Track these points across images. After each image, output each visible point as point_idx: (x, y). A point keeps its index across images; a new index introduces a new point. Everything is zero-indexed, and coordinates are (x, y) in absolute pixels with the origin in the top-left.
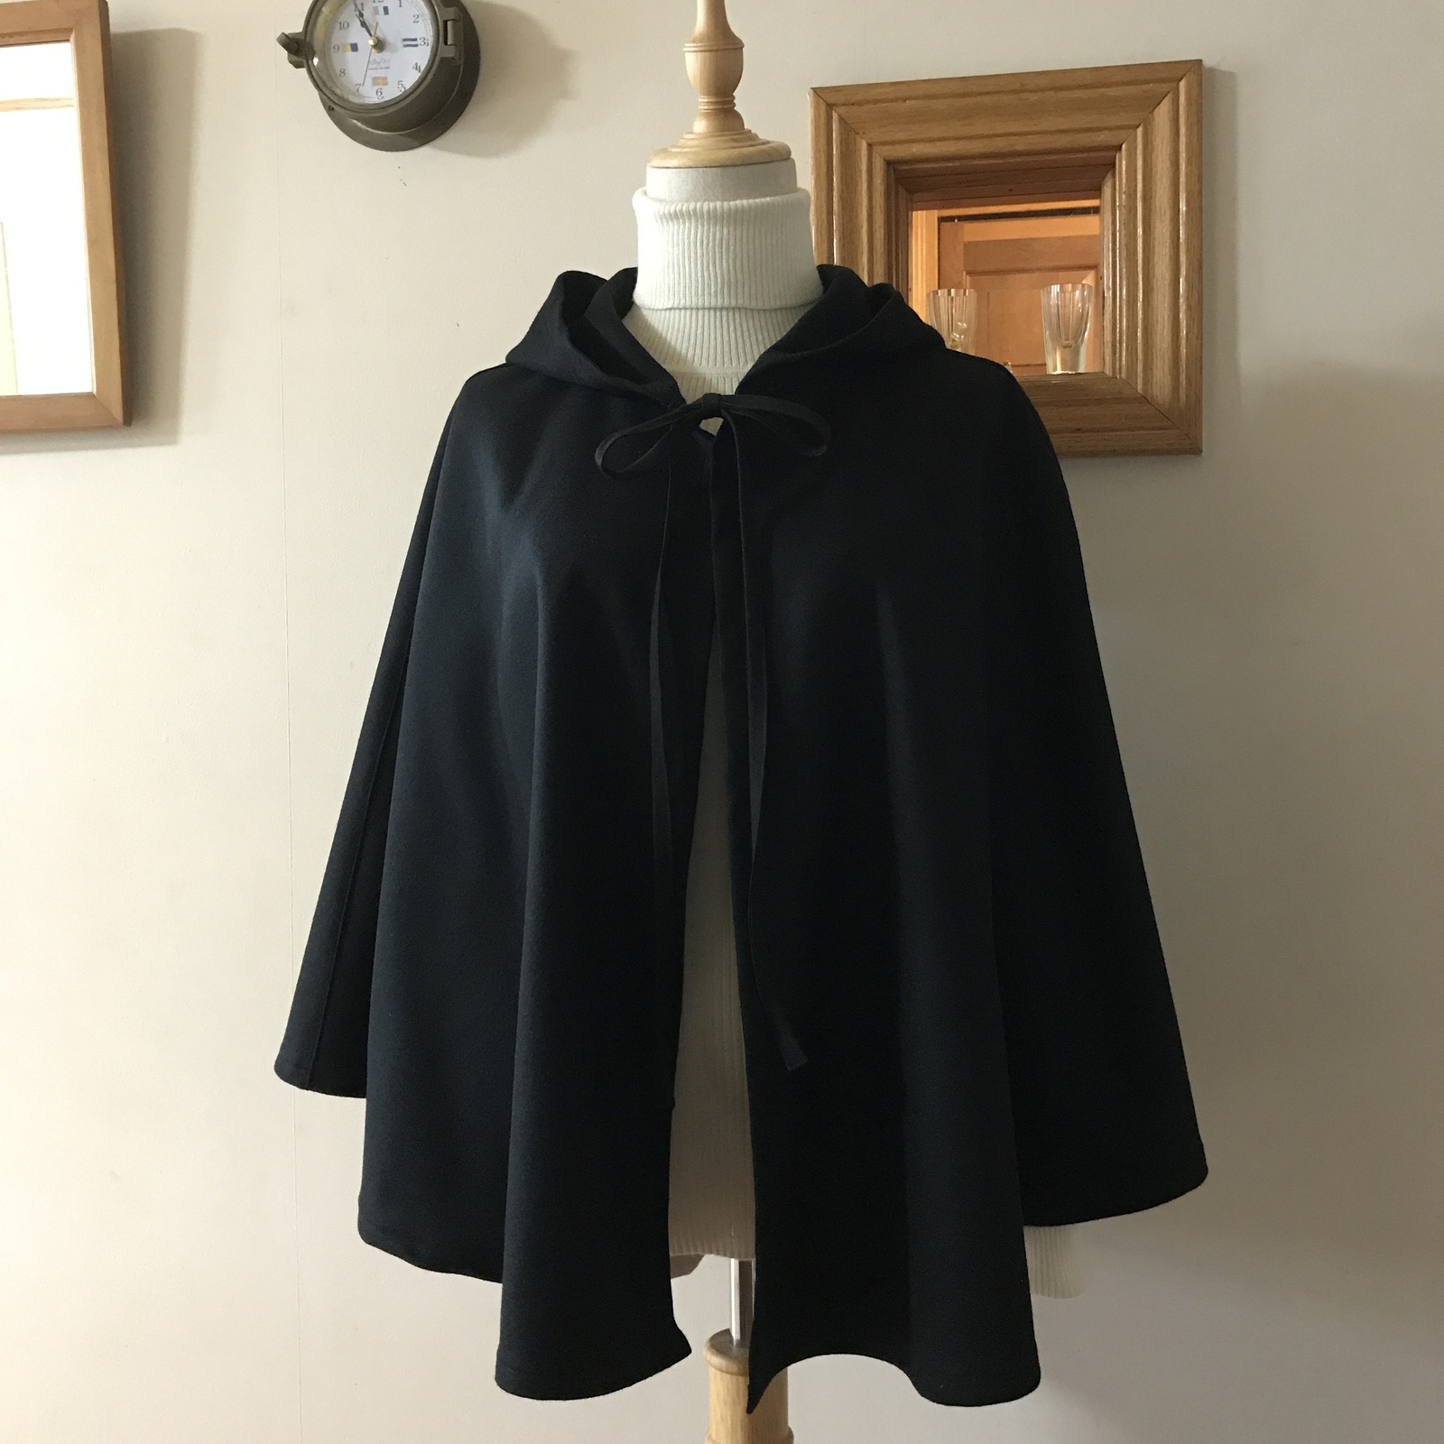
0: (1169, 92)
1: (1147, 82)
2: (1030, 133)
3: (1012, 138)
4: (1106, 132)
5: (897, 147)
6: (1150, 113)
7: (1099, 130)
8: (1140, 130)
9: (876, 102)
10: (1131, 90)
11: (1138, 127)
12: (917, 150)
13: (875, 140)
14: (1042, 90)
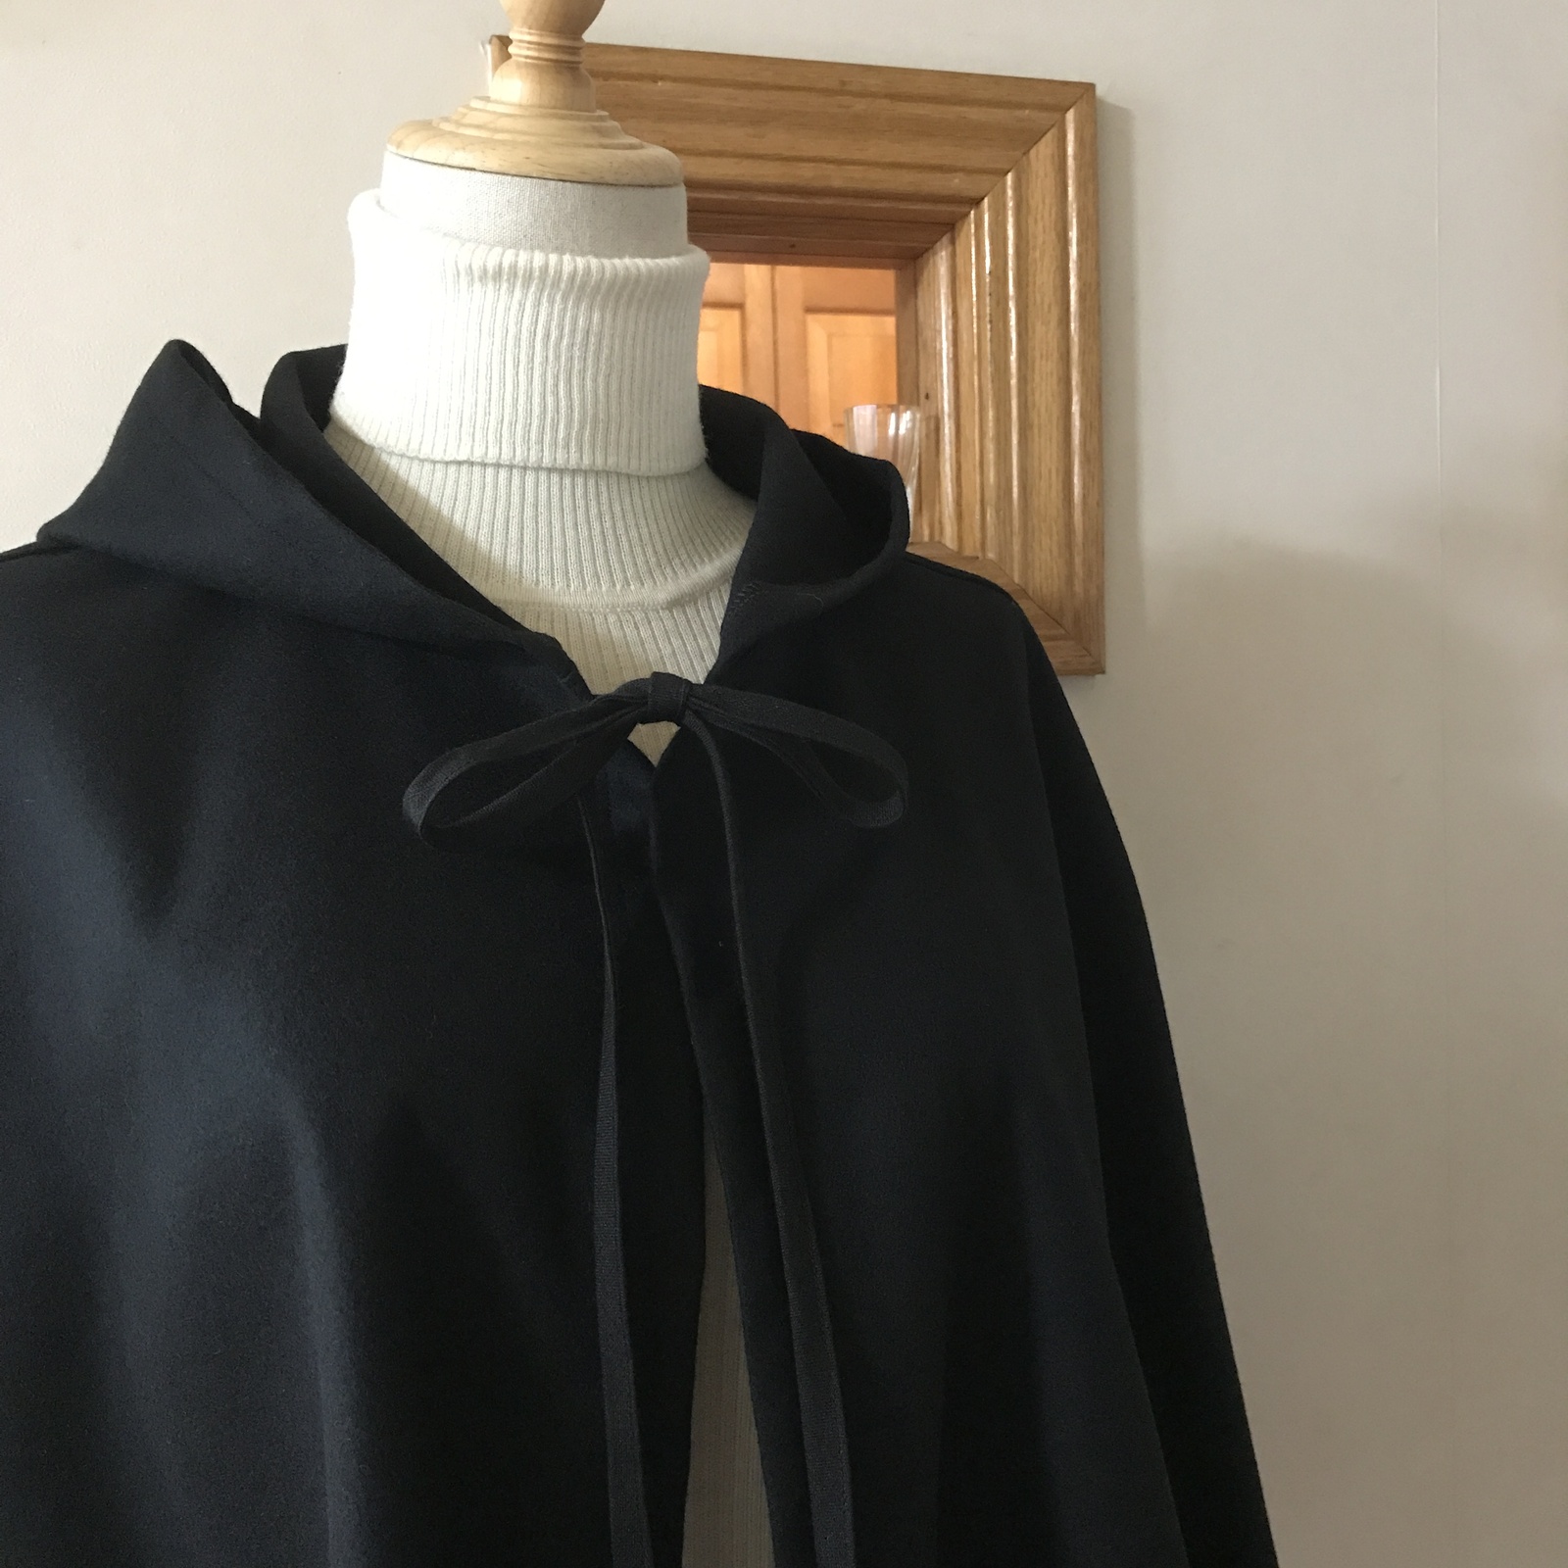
0: (1053, 126)
1: (1021, 106)
2: (853, 163)
3: (824, 166)
4: (961, 175)
6: (1024, 154)
8: (1010, 177)
10: (1000, 115)
11: (1007, 173)
14: (874, 95)
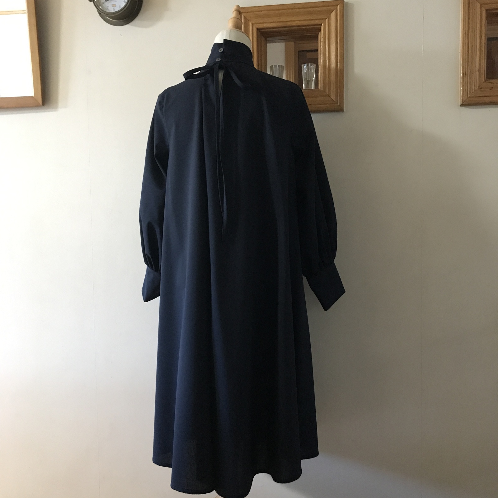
0: (335, 9)
1: (329, 6)
2: (297, 21)
3: (292, 22)
5: (260, 25)
6: (330, 15)
7: (316, 20)
9: (254, 12)
10: (324, 8)
11: (326, 19)
12: (265, 25)
13: (254, 23)
14: (300, 8)
